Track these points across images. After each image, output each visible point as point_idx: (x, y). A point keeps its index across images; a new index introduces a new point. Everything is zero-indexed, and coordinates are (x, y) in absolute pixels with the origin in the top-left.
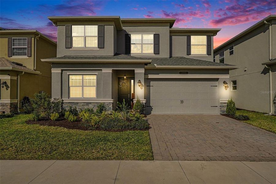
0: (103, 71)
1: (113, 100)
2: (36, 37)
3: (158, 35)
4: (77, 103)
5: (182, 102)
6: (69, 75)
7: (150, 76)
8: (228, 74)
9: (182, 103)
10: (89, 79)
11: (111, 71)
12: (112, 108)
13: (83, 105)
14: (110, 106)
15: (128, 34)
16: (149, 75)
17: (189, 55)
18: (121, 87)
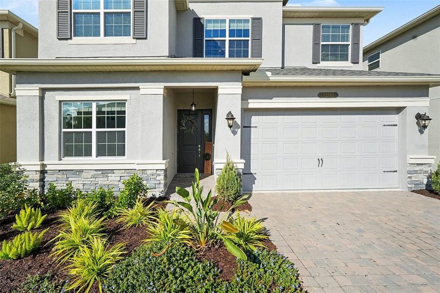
0: (142, 91)
1: (164, 162)
2: (15, 28)
3: (260, 19)
4: (81, 171)
5: (321, 161)
6: (60, 101)
7: (253, 104)
8: (428, 96)
9: (320, 165)
10: (108, 113)
11: (161, 91)
12: (163, 182)
13: (93, 177)
14: (158, 178)
15: (199, 19)
16: (249, 101)
17: (317, 63)
18: (185, 130)
